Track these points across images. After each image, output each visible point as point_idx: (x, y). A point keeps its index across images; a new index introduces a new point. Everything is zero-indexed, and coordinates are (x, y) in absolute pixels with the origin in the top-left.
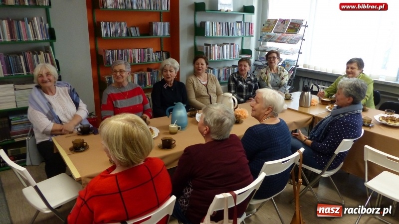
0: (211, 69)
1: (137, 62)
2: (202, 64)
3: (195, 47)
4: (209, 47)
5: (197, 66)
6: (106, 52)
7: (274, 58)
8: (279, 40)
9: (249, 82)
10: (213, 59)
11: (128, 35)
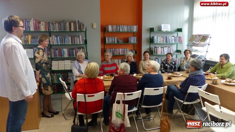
0: (157, 59)
1: (121, 54)
2: (147, 55)
3: (150, 48)
4: (156, 48)
5: (145, 56)
6: (107, 49)
7: (188, 53)
8: (196, 45)
9: (171, 65)
10: (158, 54)
11: (118, 43)
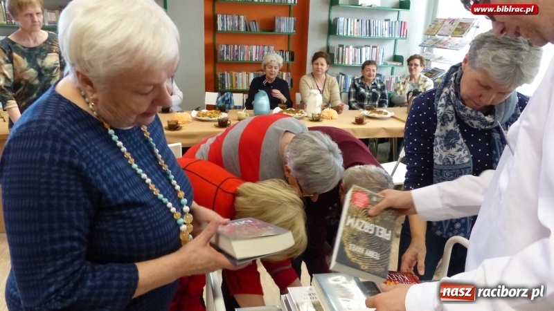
0: (343, 75)
1: (254, 60)
2: (322, 65)
3: (328, 48)
4: (341, 49)
8: (441, 46)
9: (374, 90)
10: (346, 63)
11: (246, 30)
